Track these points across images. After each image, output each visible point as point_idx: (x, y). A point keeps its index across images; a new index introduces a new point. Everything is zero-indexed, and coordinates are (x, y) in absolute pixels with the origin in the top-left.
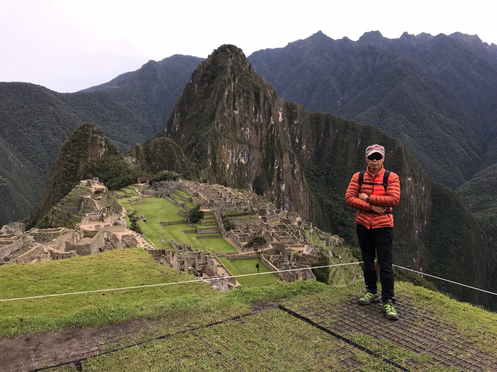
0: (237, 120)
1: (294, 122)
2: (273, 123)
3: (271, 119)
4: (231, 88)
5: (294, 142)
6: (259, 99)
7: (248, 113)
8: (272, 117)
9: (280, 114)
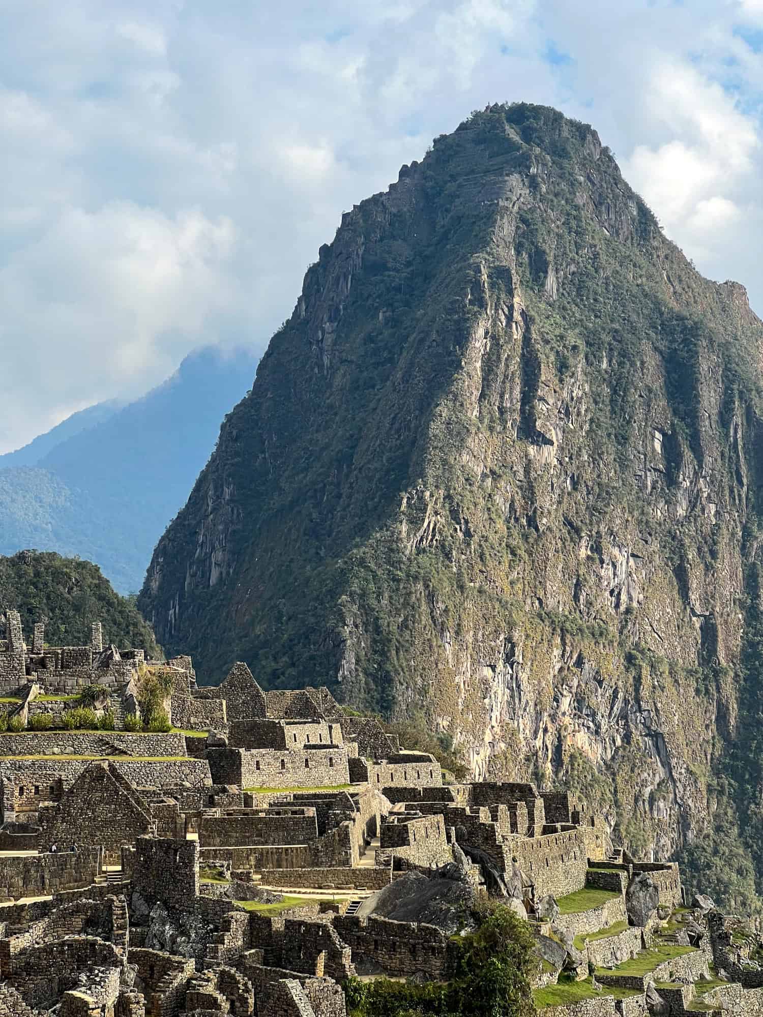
0: (546, 501)
4: (510, 318)
6: (695, 389)
7: (623, 462)
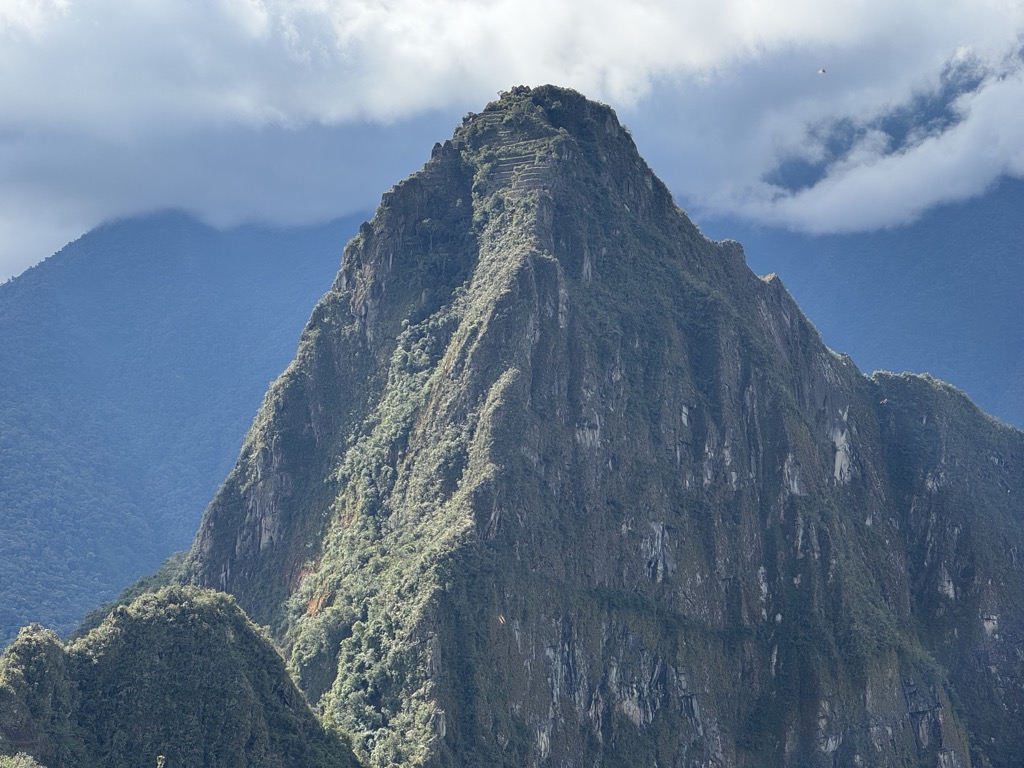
1: (923, 483)
2: (795, 490)
3: (787, 470)
4: (556, 309)
5: (927, 599)
6: (716, 363)
7: (656, 439)
8: (790, 457)
9: (841, 440)
